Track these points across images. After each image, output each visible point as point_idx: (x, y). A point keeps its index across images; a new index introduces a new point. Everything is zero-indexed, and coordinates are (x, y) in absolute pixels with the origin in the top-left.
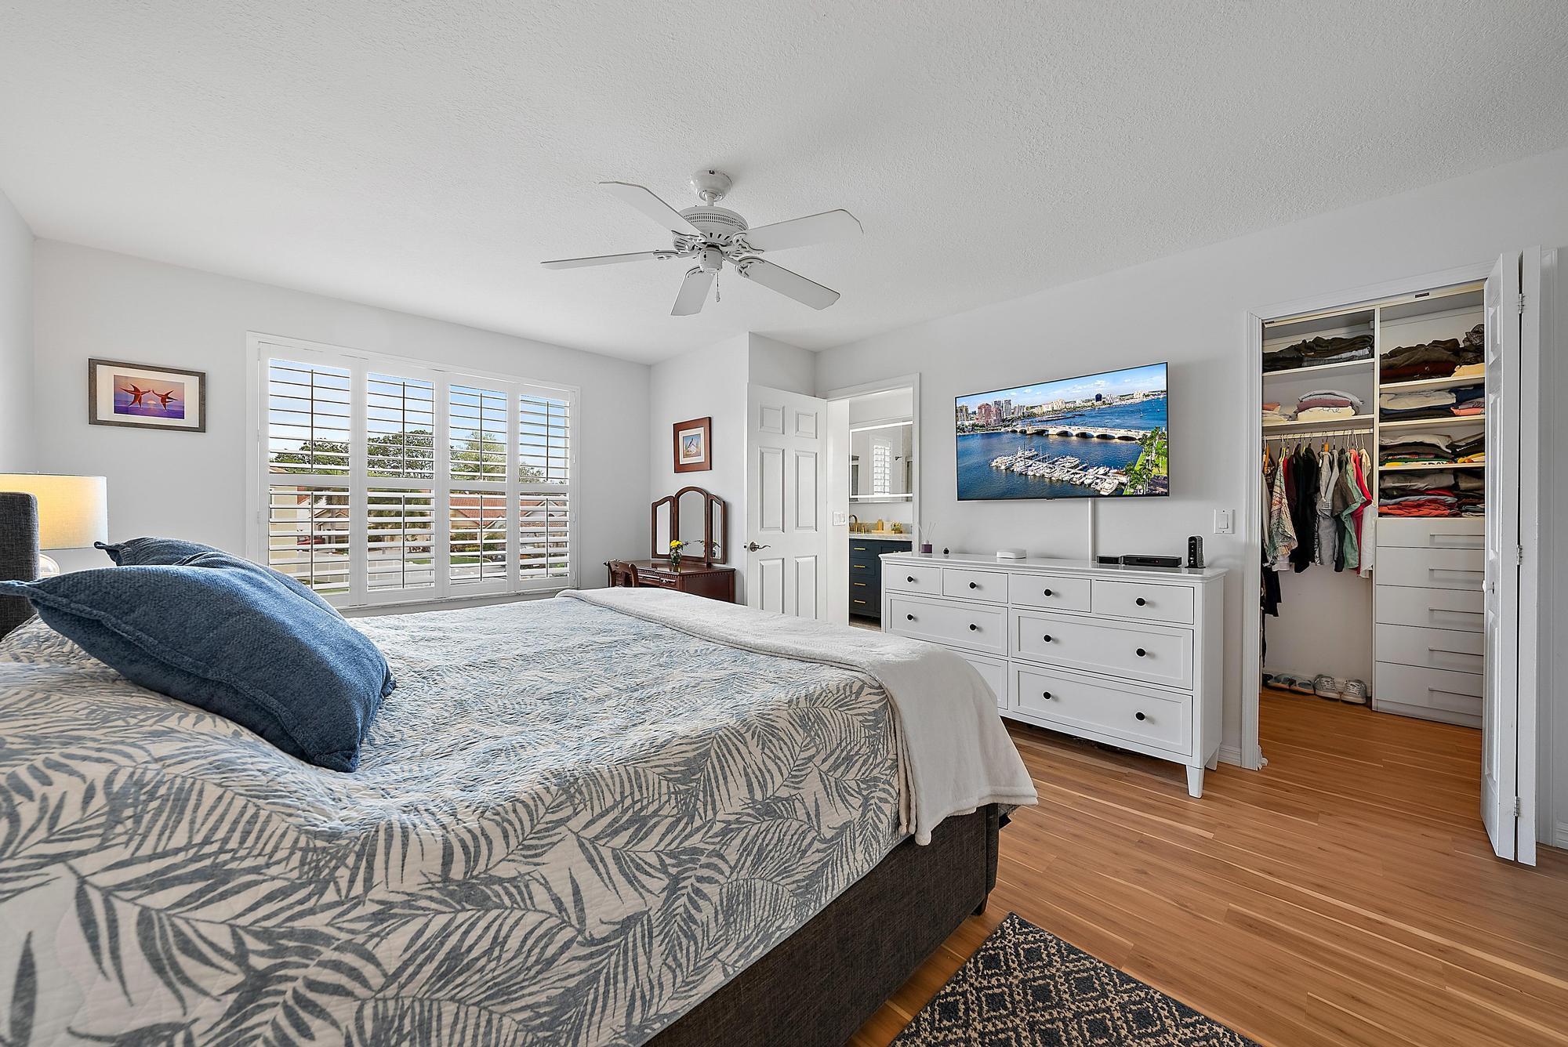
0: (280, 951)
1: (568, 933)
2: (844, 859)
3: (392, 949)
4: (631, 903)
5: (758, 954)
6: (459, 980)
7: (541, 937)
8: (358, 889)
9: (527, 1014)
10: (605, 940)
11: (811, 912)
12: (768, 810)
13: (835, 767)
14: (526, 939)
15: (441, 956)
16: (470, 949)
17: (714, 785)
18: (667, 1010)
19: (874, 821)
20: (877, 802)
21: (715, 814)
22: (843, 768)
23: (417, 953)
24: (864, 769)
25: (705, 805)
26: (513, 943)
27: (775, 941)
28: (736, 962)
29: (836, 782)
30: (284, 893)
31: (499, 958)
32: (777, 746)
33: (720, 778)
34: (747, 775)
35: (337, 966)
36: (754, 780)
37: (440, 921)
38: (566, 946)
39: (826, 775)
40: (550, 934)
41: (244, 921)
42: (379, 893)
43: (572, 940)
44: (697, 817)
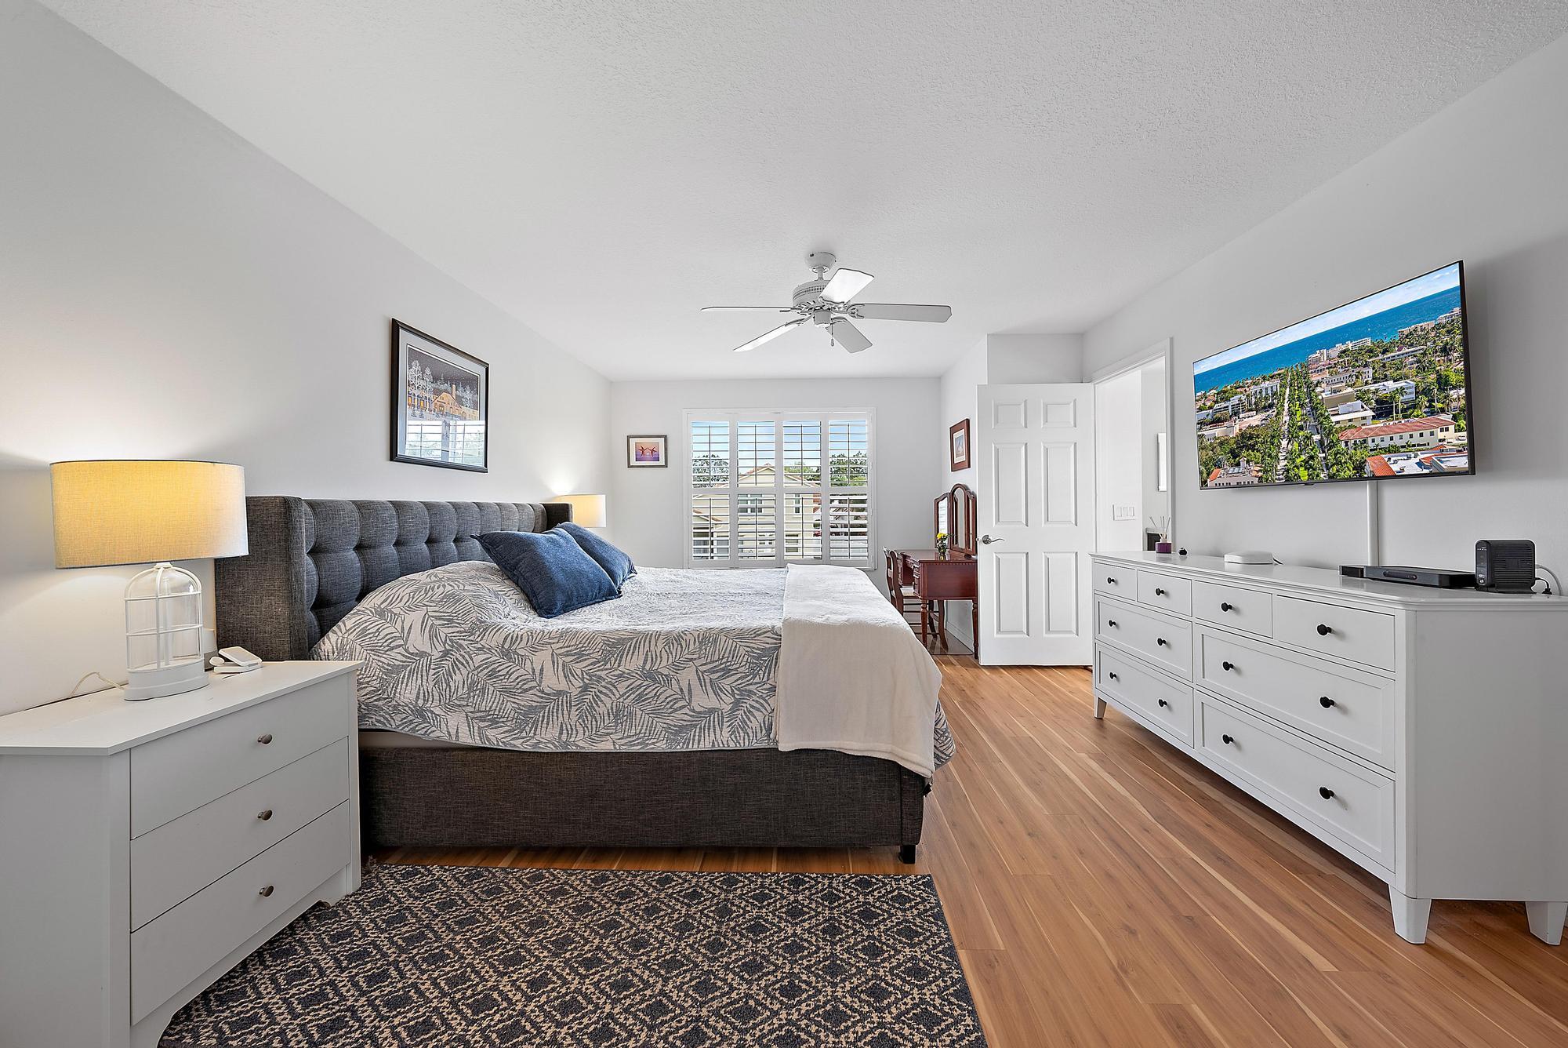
0: (453, 646)
1: (534, 684)
2: (712, 730)
3: (478, 659)
4: (563, 685)
5: (636, 749)
6: (495, 680)
7: (524, 680)
8: (479, 639)
9: (516, 706)
10: (548, 694)
11: (678, 747)
12: (651, 676)
13: (713, 671)
14: (518, 678)
15: (490, 669)
16: (499, 671)
17: (626, 653)
18: (580, 744)
19: (742, 718)
20: (748, 706)
21: (619, 666)
22: (719, 674)
23: (485, 664)
24: (740, 682)
25: (616, 660)
26: (514, 677)
27: (648, 749)
28: (622, 745)
29: (711, 681)
30: (461, 632)
31: (508, 679)
32: (675, 648)
33: (631, 651)
34: (647, 655)
35: (464, 657)
36: (650, 659)
37: (494, 658)
38: (531, 688)
39: (702, 673)
40: (528, 681)
41: (449, 635)
42: (482, 642)
43: (535, 687)
44: (609, 664)
